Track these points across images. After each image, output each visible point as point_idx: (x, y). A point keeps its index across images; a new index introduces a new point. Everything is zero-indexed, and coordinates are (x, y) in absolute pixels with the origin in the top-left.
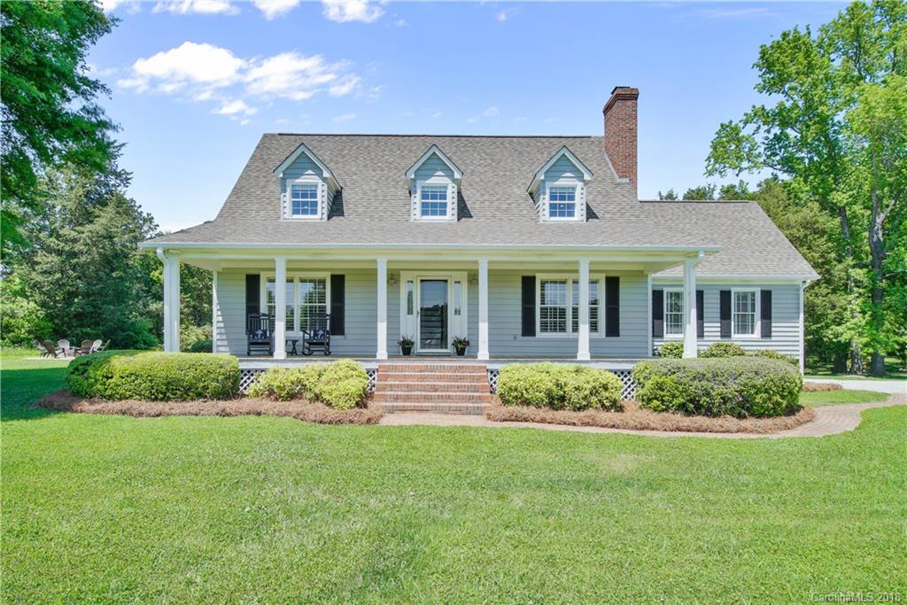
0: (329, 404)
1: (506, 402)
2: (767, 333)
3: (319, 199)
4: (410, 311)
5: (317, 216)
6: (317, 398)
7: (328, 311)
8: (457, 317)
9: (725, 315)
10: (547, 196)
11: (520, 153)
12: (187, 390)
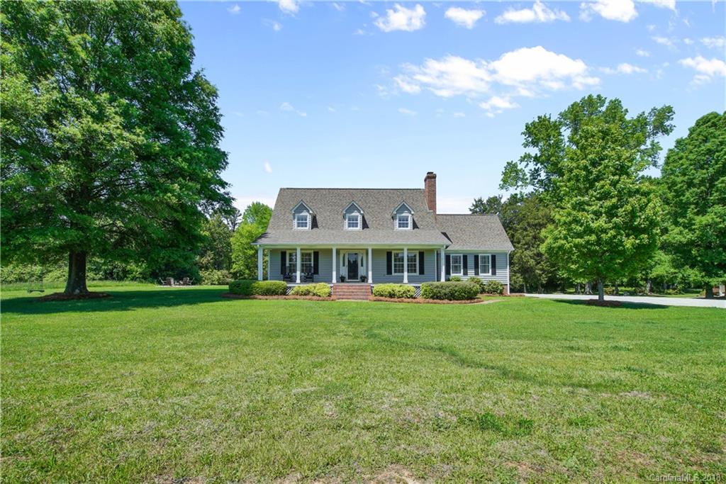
0: (320, 296)
1: (376, 296)
2: (494, 273)
3: (308, 221)
4: (344, 265)
5: (307, 228)
6: (314, 295)
7: (312, 265)
8: (362, 268)
9: (476, 267)
10: (397, 220)
11: (390, 198)
12: (273, 292)
